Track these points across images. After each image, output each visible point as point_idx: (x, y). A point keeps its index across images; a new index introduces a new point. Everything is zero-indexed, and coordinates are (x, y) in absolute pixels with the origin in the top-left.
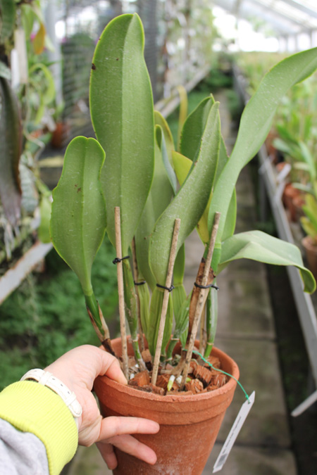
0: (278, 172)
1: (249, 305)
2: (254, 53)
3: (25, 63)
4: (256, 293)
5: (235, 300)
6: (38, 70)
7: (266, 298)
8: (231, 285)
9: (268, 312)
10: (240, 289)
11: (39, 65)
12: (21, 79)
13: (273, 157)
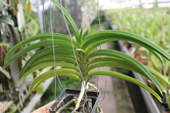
0: (131, 51)
1: (123, 103)
2: (111, 9)
3: (23, 18)
4: (125, 98)
5: (118, 101)
6: (30, 21)
7: (130, 99)
8: (115, 96)
9: (131, 105)
10: (119, 97)
11: (30, 18)
12: (22, 25)
13: (127, 45)
